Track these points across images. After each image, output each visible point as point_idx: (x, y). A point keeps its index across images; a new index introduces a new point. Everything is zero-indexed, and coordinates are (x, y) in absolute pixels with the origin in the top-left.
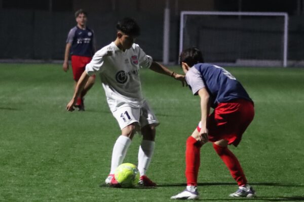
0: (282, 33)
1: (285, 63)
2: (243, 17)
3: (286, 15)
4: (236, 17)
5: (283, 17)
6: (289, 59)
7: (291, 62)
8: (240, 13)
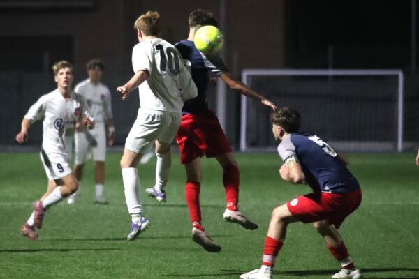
0: (395, 100)
1: (400, 146)
2: (335, 77)
3: (400, 74)
4: (325, 78)
5: (397, 77)
6: (405, 139)
7: (409, 145)
8: (331, 72)
